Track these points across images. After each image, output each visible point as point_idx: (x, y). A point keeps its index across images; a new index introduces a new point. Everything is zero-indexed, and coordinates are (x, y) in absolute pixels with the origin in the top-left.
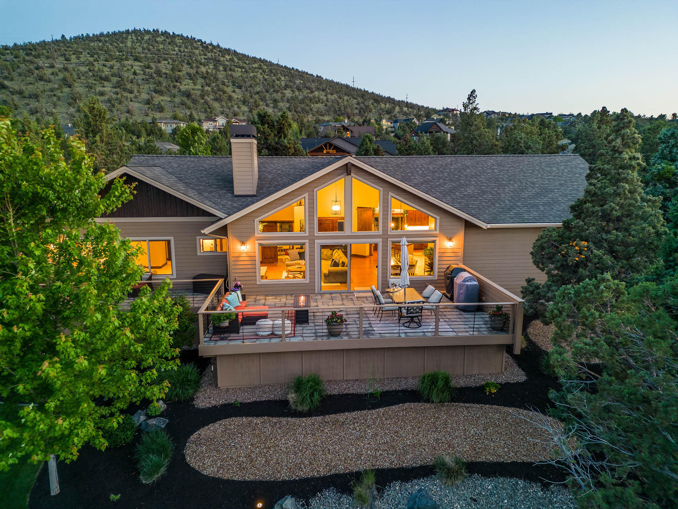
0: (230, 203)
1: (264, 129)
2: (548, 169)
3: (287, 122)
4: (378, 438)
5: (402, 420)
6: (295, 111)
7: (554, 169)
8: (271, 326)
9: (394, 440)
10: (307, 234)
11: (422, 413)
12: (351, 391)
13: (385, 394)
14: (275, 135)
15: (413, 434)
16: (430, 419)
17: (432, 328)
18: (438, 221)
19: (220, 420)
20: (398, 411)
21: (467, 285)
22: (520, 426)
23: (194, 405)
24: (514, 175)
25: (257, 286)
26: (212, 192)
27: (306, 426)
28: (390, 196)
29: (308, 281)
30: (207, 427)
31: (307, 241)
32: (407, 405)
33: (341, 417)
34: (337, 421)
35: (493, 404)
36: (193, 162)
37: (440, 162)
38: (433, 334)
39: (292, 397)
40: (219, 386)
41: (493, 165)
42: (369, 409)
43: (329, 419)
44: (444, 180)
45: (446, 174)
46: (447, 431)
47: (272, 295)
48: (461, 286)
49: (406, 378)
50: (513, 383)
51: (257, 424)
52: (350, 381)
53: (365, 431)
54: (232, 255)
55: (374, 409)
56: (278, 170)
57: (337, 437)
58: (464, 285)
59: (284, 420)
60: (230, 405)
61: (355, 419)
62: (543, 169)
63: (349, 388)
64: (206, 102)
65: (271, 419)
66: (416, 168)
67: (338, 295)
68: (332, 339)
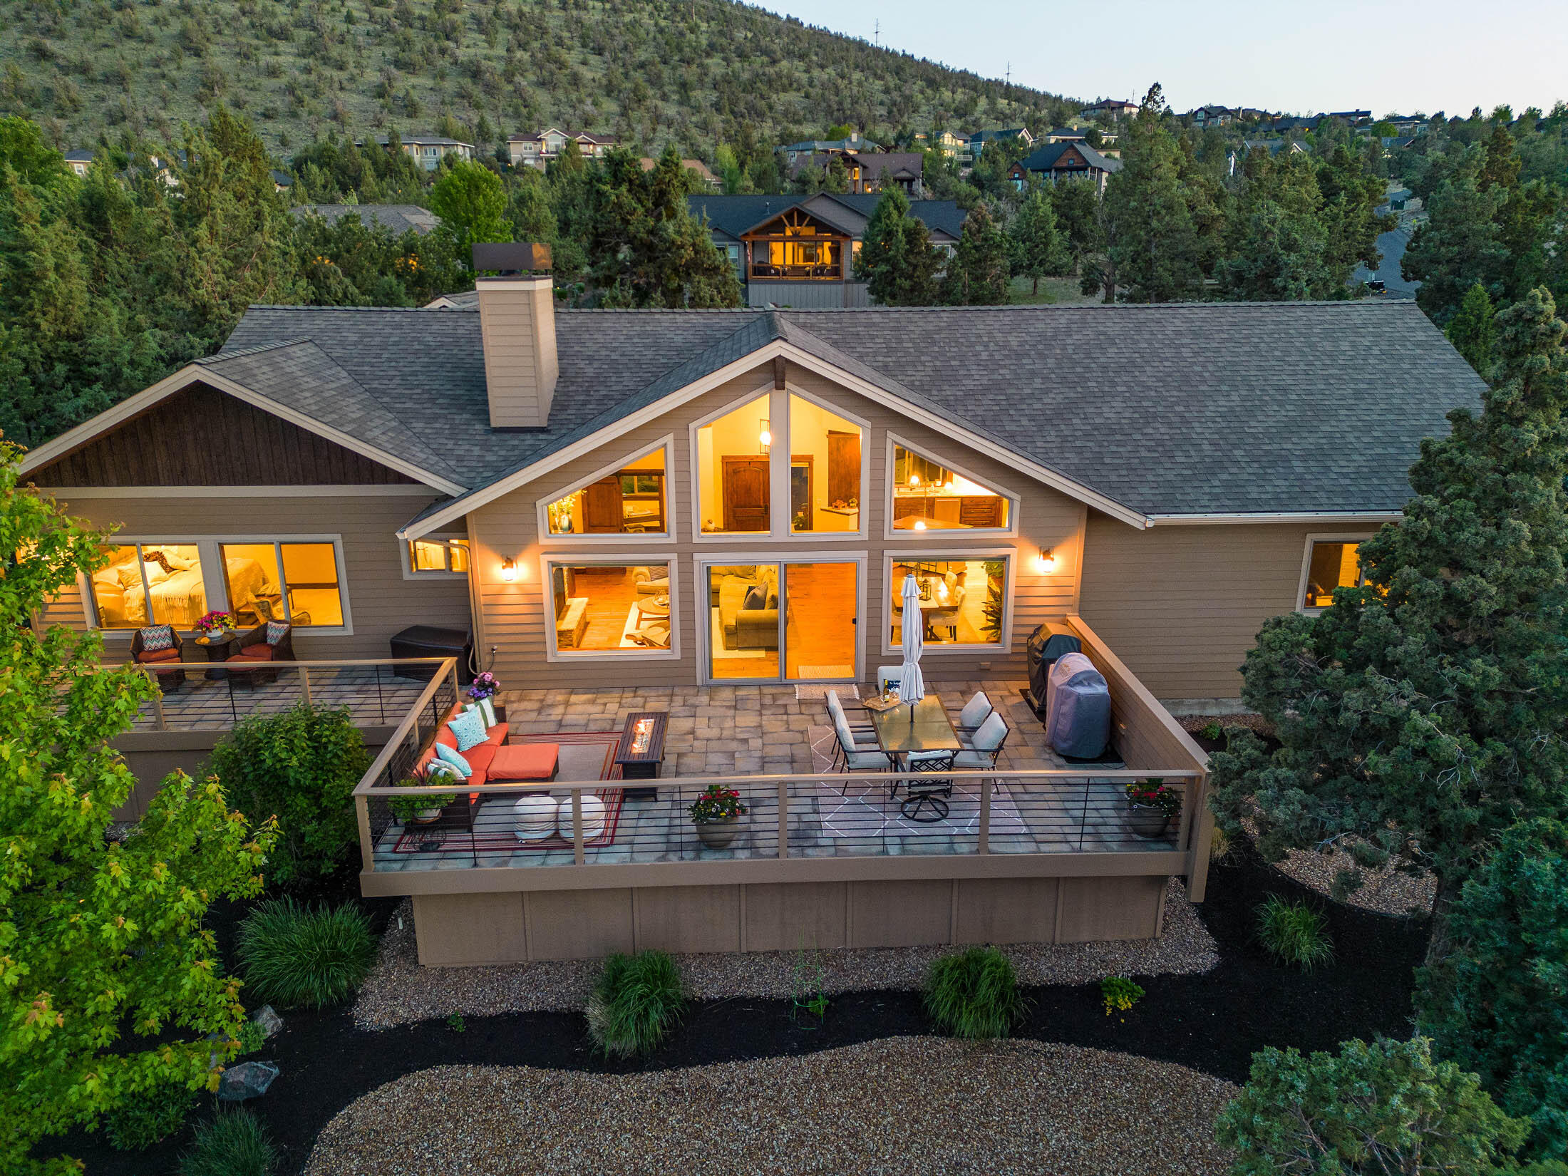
0: (477, 451)
1: (618, 197)
2: (1328, 346)
3: (676, 176)
4: (803, 1152)
5: (875, 1092)
6: (732, 112)
7: (1345, 346)
8: (552, 817)
9: (844, 1160)
10: (673, 539)
11: (930, 1072)
12: (756, 989)
13: (840, 1001)
14: (648, 212)
15: (896, 1143)
16: (946, 1093)
17: (971, 825)
18: (1017, 505)
19: (408, 1071)
20: (866, 1060)
21: (1079, 698)
22: (1183, 1130)
23: (350, 1020)
24: (1235, 364)
25: (545, 667)
26: (435, 418)
27: (623, 1101)
28: (889, 443)
29: (677, 656)
30: (371, 1095)
31: (674, 556)
32: (892, 1042)
33: (716, 1075)
34: (706, 1087)
35: (1121, 1048)
36: (399, 326)
37: (1040, 326)
38: (974, 847)
39: (595, 1013)
40: (422, 961)
41: (1179, 333)
42: (794, 1053)
43: (686, 1082)
44: (1046, 379)
45: (1051, 362)
46: (986, 1136)
47: (587, 690)
48: (1063, 695)
49: (902, 951)
50: (1181, 976)
51: (499, 1089)
52: (757, 954)
53: (773, 1127)
54: (482, 588)
55: (805, 1054)
56: (614, 350)
57: (698, 1144)
58: (1071, 693)
59: (569, 1078)
60: (441, 1023)
61: (752, 1083)
62: (1313, 346)
63: (751, 977)
64: (518, 91)
65: (538, 1072)
66: (972, 345)
67: (754, 692)
68: (709, 858)
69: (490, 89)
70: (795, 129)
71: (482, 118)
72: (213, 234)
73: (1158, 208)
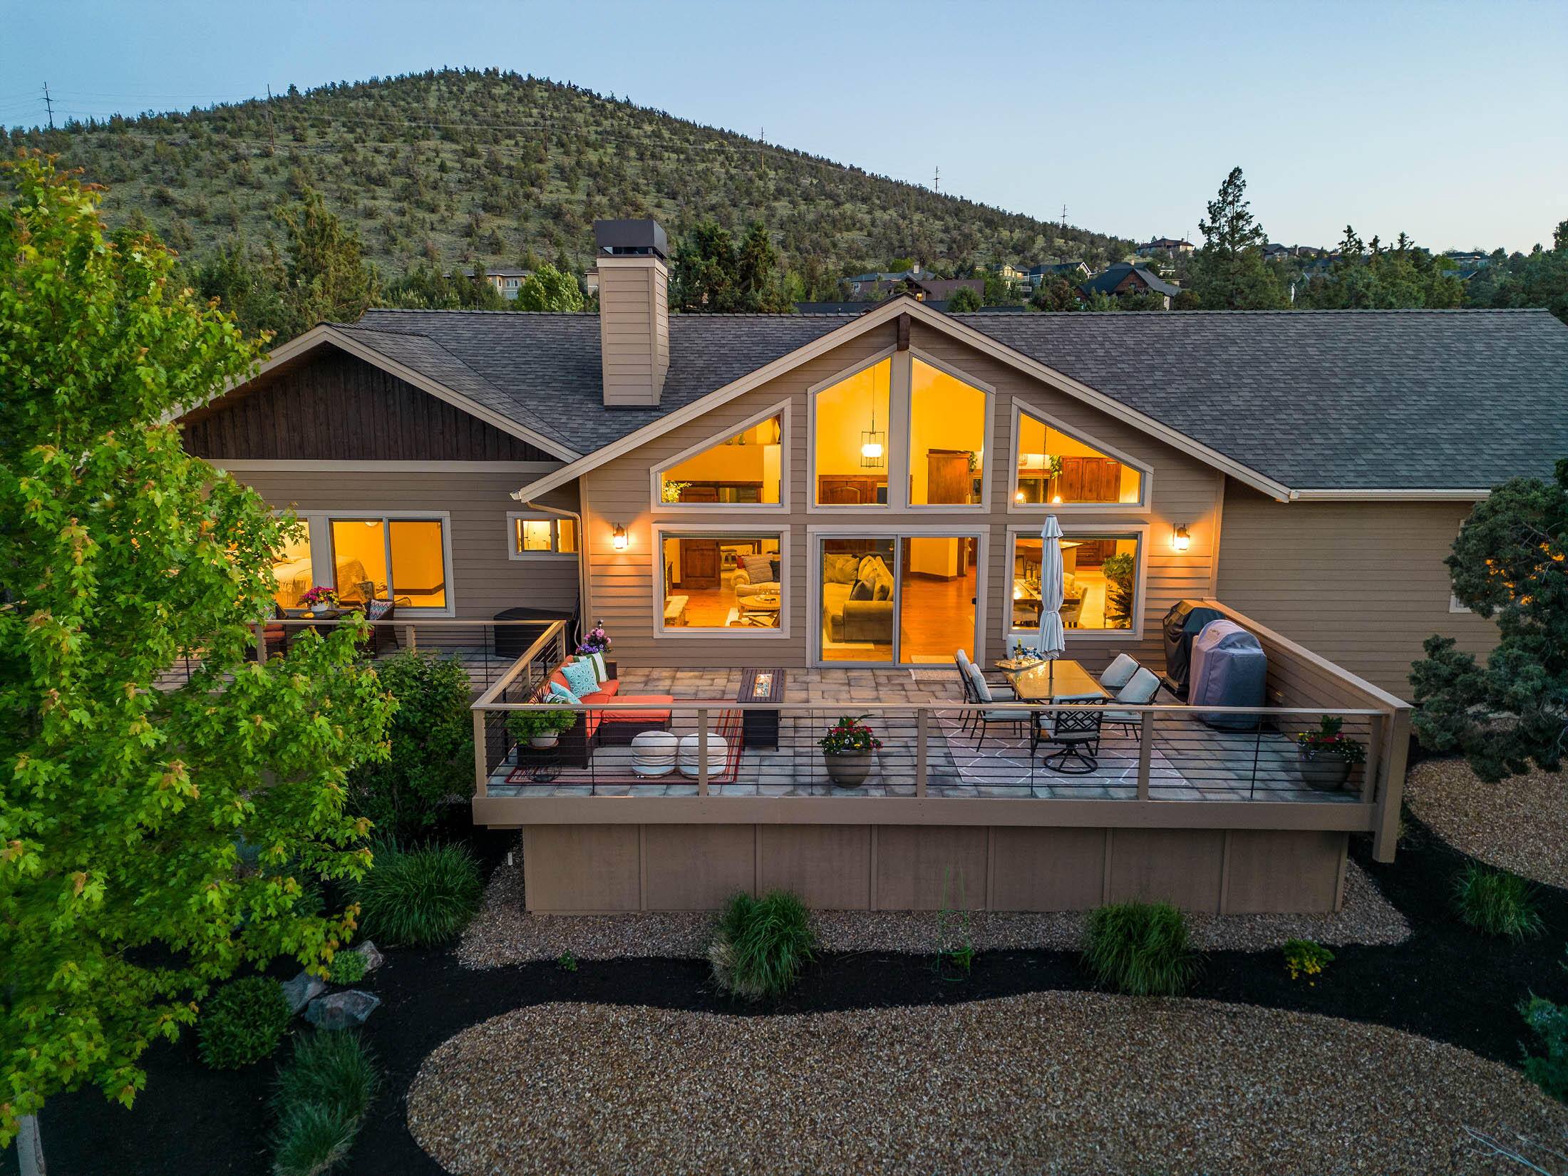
0: (590, 425)
1: (707, 268)
2: (1462, 347)
3: (764, 250)
4: (962, 1094)
5: (1035, 1042)
6: (798, 249)
7: (1479, 347)
8: (672, 751)
9: (1009, 1104)
10: (787, 510)
11: (1096, 1025)
12: (890, 945)
13: (985, 959)
14: (735, 283)
15: (1066, 1090)
16: (1119, 1046)
17: (1128, 772)
18: (1149, 478)
19: (518, 1006)
20: (1022, 1012)
21: (1232, 657)
22: (1402, 1087)
23: (455, 960)
24: (1367, 361)
25: (652, 643)
26: (549, 398)
27: (754, 1041)
28: (1014, 408)
29: (787, 635)
30: (479, 1027)
31: (788, 527)
32: (1049, 995)
33: (856, 1021)
34: (844, 1031)
35: (1314, 1010)
37: (1156, 328)
38: (1133, 793)
39: (719, 953)
40: (529, 907)
41: (1304, 336)
42: (939, 1002)
43: (821, 1026)
44: (1167, 372)
45: (1171, 359)
46: (1172, 1087)
47: (693, 669)
48: (1212, 659)
49: (1048, 915)
50: (1370, 947)
51: (616, 1026)
52: (888, 913)
53: (923, 1070)
54: (592, 560)
55: (953, 1003)
56: (723, 346)
57: (840, 1083)
58: (1224, 655)
59: (693, 1019)
60: (552, 964)
61: (895, 1029)
62: (1447, 348)
63: (884, 934)
65: (659, 1013)
66: (1087, 343)
67: (868, 674)
68: (839, 795)
69: (570, 229)
70: (858, 264)
71: (562, 254)
72: (325, 292)
73: (1242, 287)
